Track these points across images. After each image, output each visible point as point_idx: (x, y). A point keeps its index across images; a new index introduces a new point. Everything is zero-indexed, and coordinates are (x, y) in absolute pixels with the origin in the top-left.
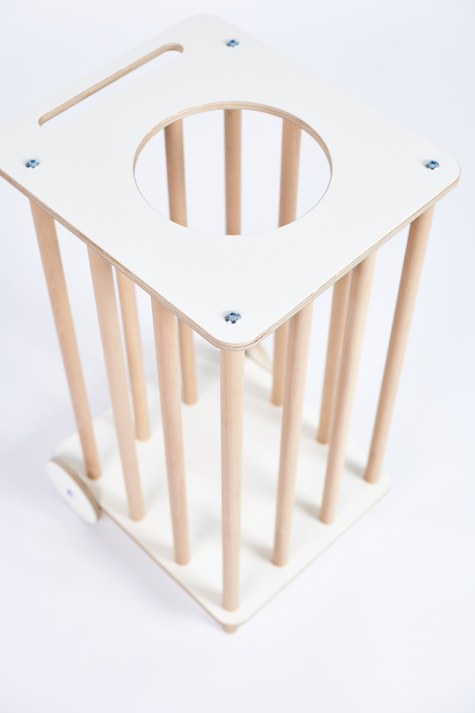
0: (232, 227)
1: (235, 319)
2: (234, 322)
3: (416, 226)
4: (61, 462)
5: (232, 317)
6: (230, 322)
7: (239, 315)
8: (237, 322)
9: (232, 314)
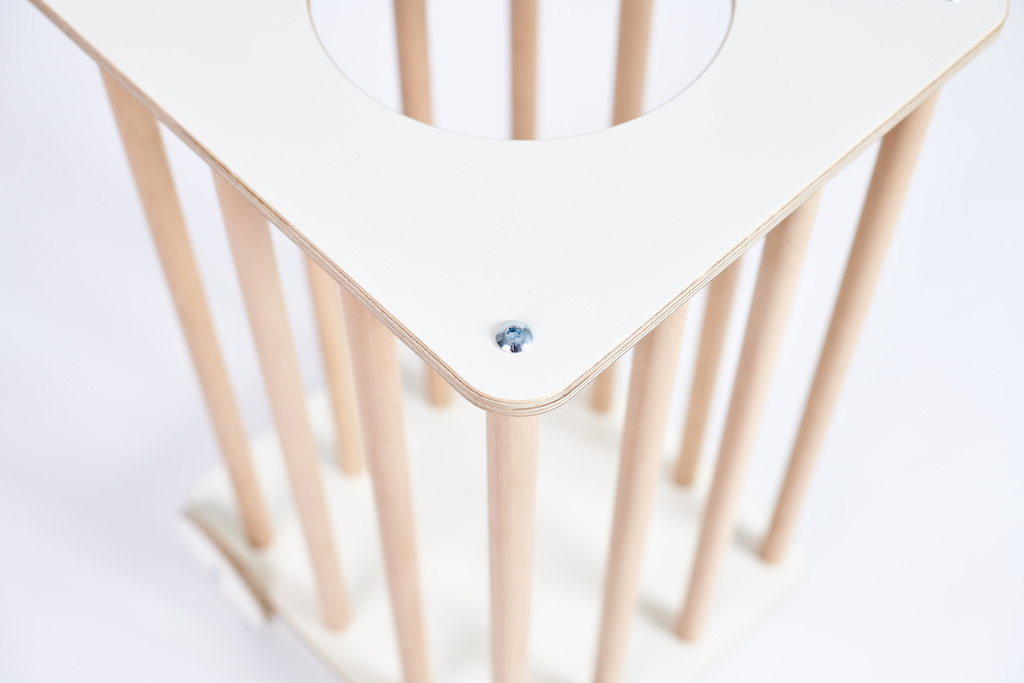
0: (522, 125)
1: (518, 341)
2: (516, 349)
3: (893, 144)
4: (197, 517)
5: (511, 338)
6: (507, 348)
7: (527, 331)
8: (524, 347)
9: (512, 330)
